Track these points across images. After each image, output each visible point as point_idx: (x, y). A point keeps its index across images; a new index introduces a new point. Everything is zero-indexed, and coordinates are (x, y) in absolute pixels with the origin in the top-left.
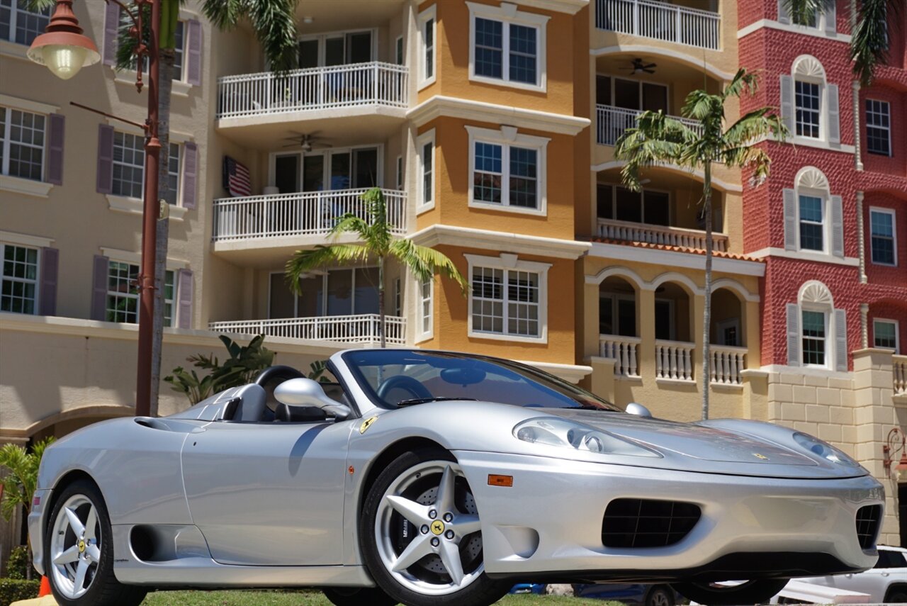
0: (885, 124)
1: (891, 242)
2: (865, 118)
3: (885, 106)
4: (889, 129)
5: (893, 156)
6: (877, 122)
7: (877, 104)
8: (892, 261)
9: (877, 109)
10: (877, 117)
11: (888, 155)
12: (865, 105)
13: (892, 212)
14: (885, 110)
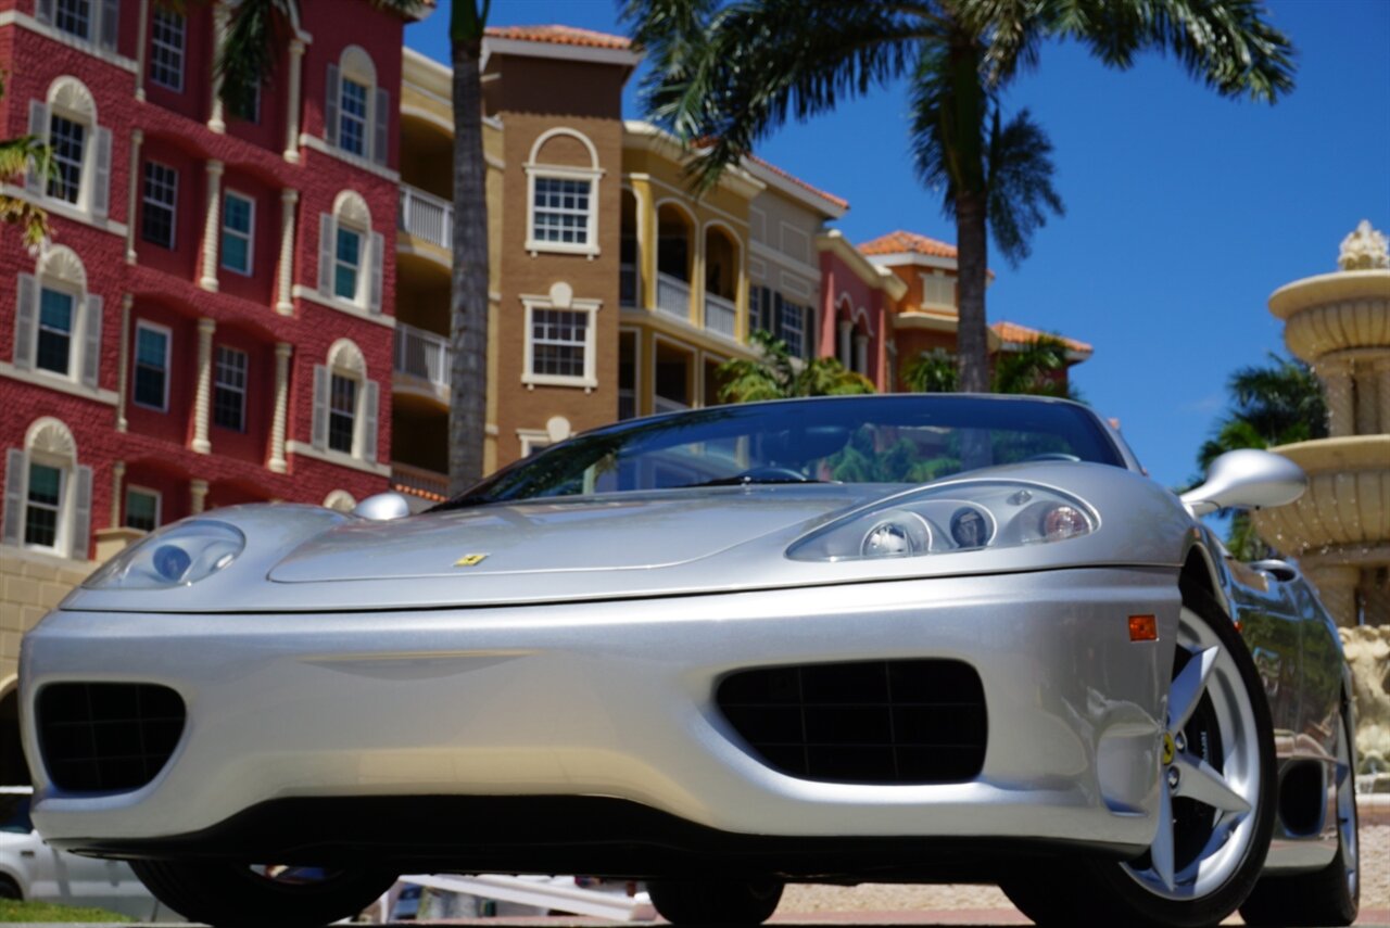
0: (169, 201)
1: (161, 376)
2: (144, 189)
3: (171, 175)
4: (173, 209)
5: (176, 248)
6: (159, 198)
7: (160, 170)
8: (159, 403)
9: (159, 178)
10: (159, 189)
11: (167, 246)
12: (145, 169)
13: (166, 331)
14: (170, 182)
